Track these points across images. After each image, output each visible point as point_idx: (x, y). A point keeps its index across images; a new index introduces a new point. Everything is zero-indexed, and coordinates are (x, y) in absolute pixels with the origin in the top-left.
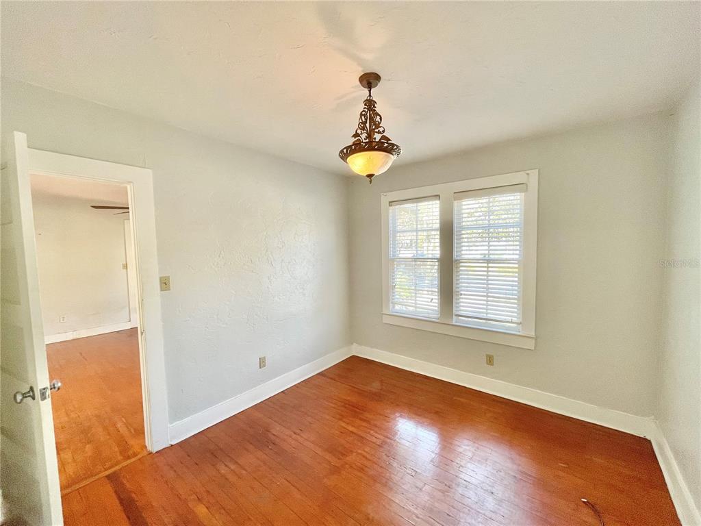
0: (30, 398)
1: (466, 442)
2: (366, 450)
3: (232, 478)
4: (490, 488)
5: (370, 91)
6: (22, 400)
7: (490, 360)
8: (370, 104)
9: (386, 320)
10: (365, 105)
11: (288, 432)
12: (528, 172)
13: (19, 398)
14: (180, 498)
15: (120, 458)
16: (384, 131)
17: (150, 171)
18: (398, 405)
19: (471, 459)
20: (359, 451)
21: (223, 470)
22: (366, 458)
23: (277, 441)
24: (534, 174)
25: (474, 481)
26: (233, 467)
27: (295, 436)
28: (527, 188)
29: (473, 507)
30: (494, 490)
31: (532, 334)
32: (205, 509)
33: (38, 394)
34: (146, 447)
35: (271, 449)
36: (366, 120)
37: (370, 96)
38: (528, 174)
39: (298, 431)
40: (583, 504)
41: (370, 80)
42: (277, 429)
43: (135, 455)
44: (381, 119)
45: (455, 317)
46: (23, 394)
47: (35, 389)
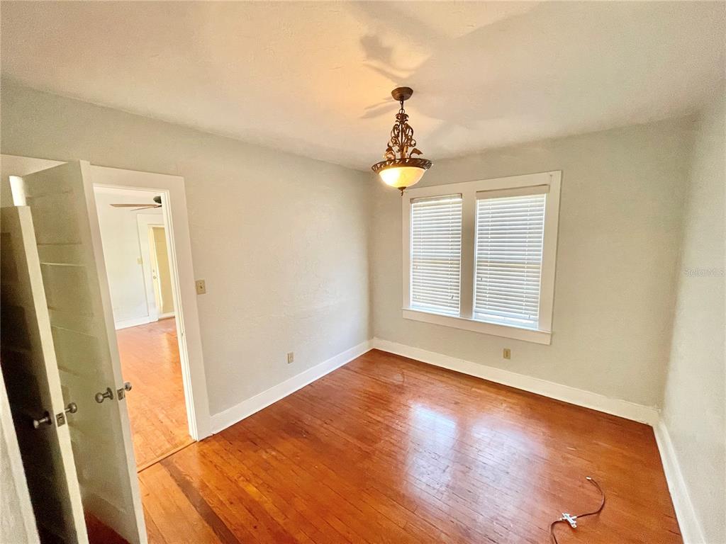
0: (109, 398)
1: (484, 430)
2: (393, 437)
3: (274, 463)
4: (505, 469)
5: (402, 104)
6: (103, 400)
7: (507, 354)
8: (402, 117)
9: (406, 315)
10: (397, 118)
11: (319, 422)
12: (551, 173)
13: (101, 397)
14: (231, 481)
15: (168, 446)
16: (415, 144)
17: (182, 178)
18: (419, 397)
19: (489, 444)
20: (387, 439)
21: (265, 456)
22: (393, 444)
23: (310, 430)
24: (557, 175)
25: (491, 463)
26: (274, 453)
27: (325, 425)
28: (549, 189)
29: (491, 484)
30: (509, 471)
31: (549, 330)
32: (255, 489)
33: (116, 395)
34: (190, 436)
35: (306, 438)
36: (398, 133)
37: (402, 109)
38: (551, 176)
39: (328, 421)
40: (588, 482)
41: (403, 94)
42: (307, 419)
43: (182, 443)
44: (412, 132)
45: (474, 313)
46: (103, 395)
47: (113, 390)
